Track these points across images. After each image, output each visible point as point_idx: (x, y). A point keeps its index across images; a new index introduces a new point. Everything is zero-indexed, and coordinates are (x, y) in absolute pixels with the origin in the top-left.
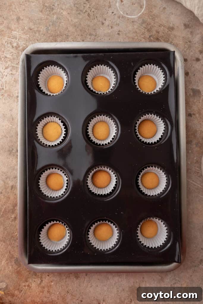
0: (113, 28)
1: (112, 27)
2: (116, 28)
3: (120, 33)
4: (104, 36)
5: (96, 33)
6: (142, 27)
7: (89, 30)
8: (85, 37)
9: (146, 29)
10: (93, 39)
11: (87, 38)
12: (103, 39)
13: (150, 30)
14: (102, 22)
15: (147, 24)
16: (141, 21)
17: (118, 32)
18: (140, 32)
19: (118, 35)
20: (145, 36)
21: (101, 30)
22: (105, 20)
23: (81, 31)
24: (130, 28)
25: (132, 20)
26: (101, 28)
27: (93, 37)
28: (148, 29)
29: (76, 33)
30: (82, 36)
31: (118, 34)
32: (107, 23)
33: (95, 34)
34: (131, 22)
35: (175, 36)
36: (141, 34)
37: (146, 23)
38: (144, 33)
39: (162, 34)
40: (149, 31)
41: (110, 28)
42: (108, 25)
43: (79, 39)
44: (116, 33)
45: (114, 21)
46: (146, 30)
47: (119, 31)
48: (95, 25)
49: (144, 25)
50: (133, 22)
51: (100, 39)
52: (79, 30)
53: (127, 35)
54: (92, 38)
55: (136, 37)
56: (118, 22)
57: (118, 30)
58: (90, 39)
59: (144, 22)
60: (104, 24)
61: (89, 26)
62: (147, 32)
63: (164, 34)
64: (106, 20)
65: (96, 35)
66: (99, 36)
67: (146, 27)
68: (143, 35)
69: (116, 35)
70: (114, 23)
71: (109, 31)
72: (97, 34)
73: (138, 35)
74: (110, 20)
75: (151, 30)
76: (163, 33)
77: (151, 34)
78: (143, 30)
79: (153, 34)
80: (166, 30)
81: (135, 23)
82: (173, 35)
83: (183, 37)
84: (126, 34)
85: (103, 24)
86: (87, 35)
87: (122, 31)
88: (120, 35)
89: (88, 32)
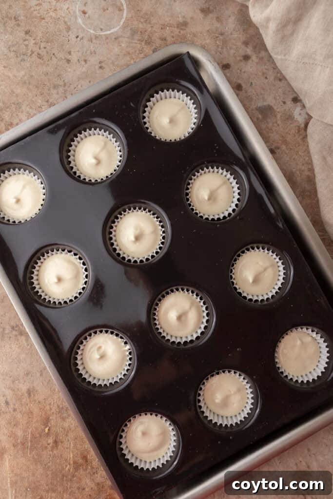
0: (88, 62)
1: (85, 61)
2: (94, 60)
3: (103, 65)
4: (78, 81)
5: (64, 81)
6: (134, 42)
7: (49, 80)
8: (49, 95)
9: (142, 41)
10: (63, 92)
11: (52, 94)
12: (79, 86)
13: (150, 41)
14: (65, 58)
15: (141, 32)
16: (129, 33)
17: (100, 65)
18: (136, 51)
19: (100, 69)
20: (146, 53)
21: (70, 72)
22: (70, 53)
23: (37, 87)
24: (116, 50)
25: (114, 37)
26: (69, 70)
27: (61, 90)
28: (146, 41)
29: (30, 94)
30: (42, 94)
31: (101, 67)
32: (74, 57)
33: (63, 83)
34: (114, 40)
35: (195, 35)
36: (138, 54)
37: (138, 32)
38: (142, 50)
39: (173, 39)
40: (148, 43)
41: (83, 63)
42: (78, 60)
43: (40, 101)
44: (97, 67)
45: (85, 49)
46: (143, 43)
47: (100, 62)
48: (56, 68)
49: (137, 37)
50: (116, 39)
51: (75, 88)
52: (35, 87)
53: (116, 63)
54: (60, 92)
55: (132, 62)
56: (92, 49)
57: (98, 62)
58: (58, 94)
59: (134, 32)
60: (72, 61)
61: (48, 74)
62: (146, 47)
63: (174, 39)
64: (72, 53)
65: (65, 85)
66: (70, 84)
67: (140, 38)
68: (141, 53)
69: (98, 72)
70: (86, 53)
71: (84, 69)
72: (66, 81)
73: (134, 57)
74: (78, 51)
75: (151, 40)
76: (173, 37)
77: (154, 47)
78: (139, 46)
79: (158, 45)
80: (176, 31)
81: (121, 39)
82: (190, 34)
83: (208, 31)
84: (113, 63)
85: (68, 61)
86: (49, 90)
87: (105, 61)
88: (104, 68)
89: (48, 84)
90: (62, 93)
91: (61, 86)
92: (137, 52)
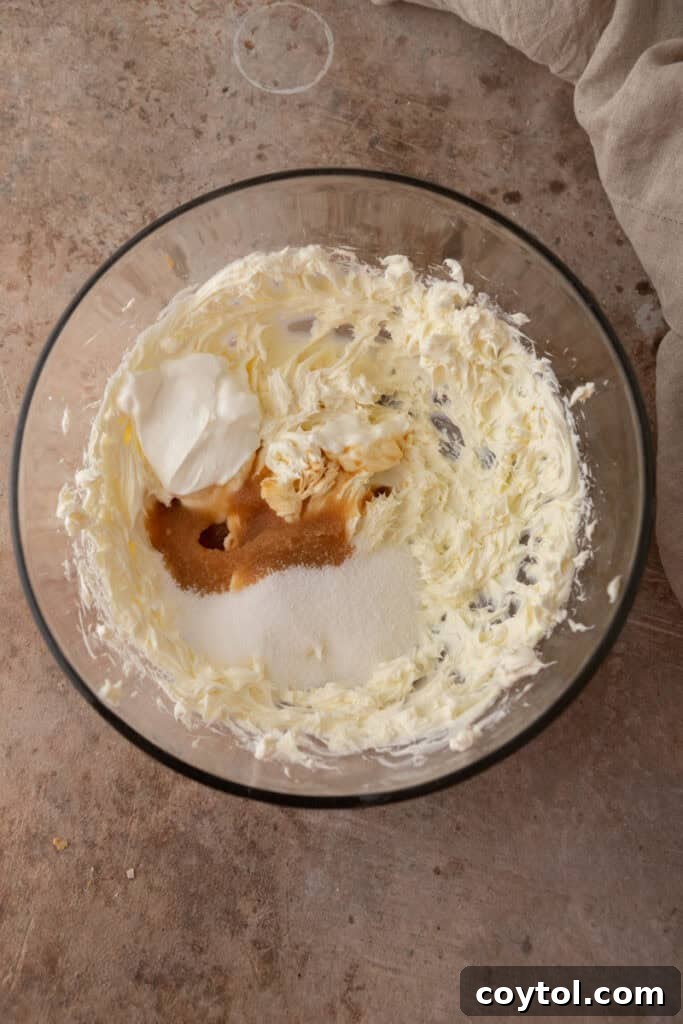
0: (236, 142)
1: (232, 139)
2: (247, 140)
3: (265, 152)
4: (210, 175)
5: (181, 170)
6: (336, 117)
7: (152, 164)
8: (146, 192)
9: (352, 120)
10: (175, 191)
11: (153, 191)
13: (368, 121)
14: (194, 128)
15: (354, 102)
16: (328, 99)
17: (259, 152)
18: (335, 137)
19: (260, 160)
20: (354, 144)
21: (198, 154)
22: (204, 118)
23: (125, 172)
24: (297, 128)
25: (297, 102)
26: (197, 150)
27: (172, 186)
28: (361, 120)
29: (109, 184)
30: (131, 189)
31: (260, 157)
32: (211, 128)
33: (179, 174)
34: (297, 108)
35: (459, 124)
36: (340, 143)
37: (347, 100)
38: (348, 137)
39: (414, 127)
40: (363, 125)
41: (226, 142)
42: (219, 135)
43: (125, 201)
44: (253, 154)
45: (236, 116)
46: (353, 125)
47: (261, 147)
48: (171, 143)
49: (343, 110)
50: (301, 106)
52: (121, 172)
53: (292, 154)
54: (168, 191)
56: (251, 118)
57: (257, 144)
58: (164, 193)
59: (339, 99)
60: (205, 135)
61: (152, 151)
62: (358, 131)
63: (419, 126)
64: (209, 119)
65: (182, 178)
66: (193, 179)
67: (350, 113)
68: (345, 143)
69: (252, 164)
70: (237, 123)
71: (227, 154)
72: (186, 171)
73: (330, 147)
74: (222, 118)
75: (371, 119)
76: (416, 122)
77: (374, 135)
78: (344, 128)
79: (381, 133)
80: (425, 111)
81: (310, 109)
82: (451, 122)
83: (489, 121)
85: (198, 133)
86: (148, 183)
87: (270, 145)
88: (266, 159)
89: (150, 172)
90: (172, 193)
91: (173, 178)
92: (339, 139)
